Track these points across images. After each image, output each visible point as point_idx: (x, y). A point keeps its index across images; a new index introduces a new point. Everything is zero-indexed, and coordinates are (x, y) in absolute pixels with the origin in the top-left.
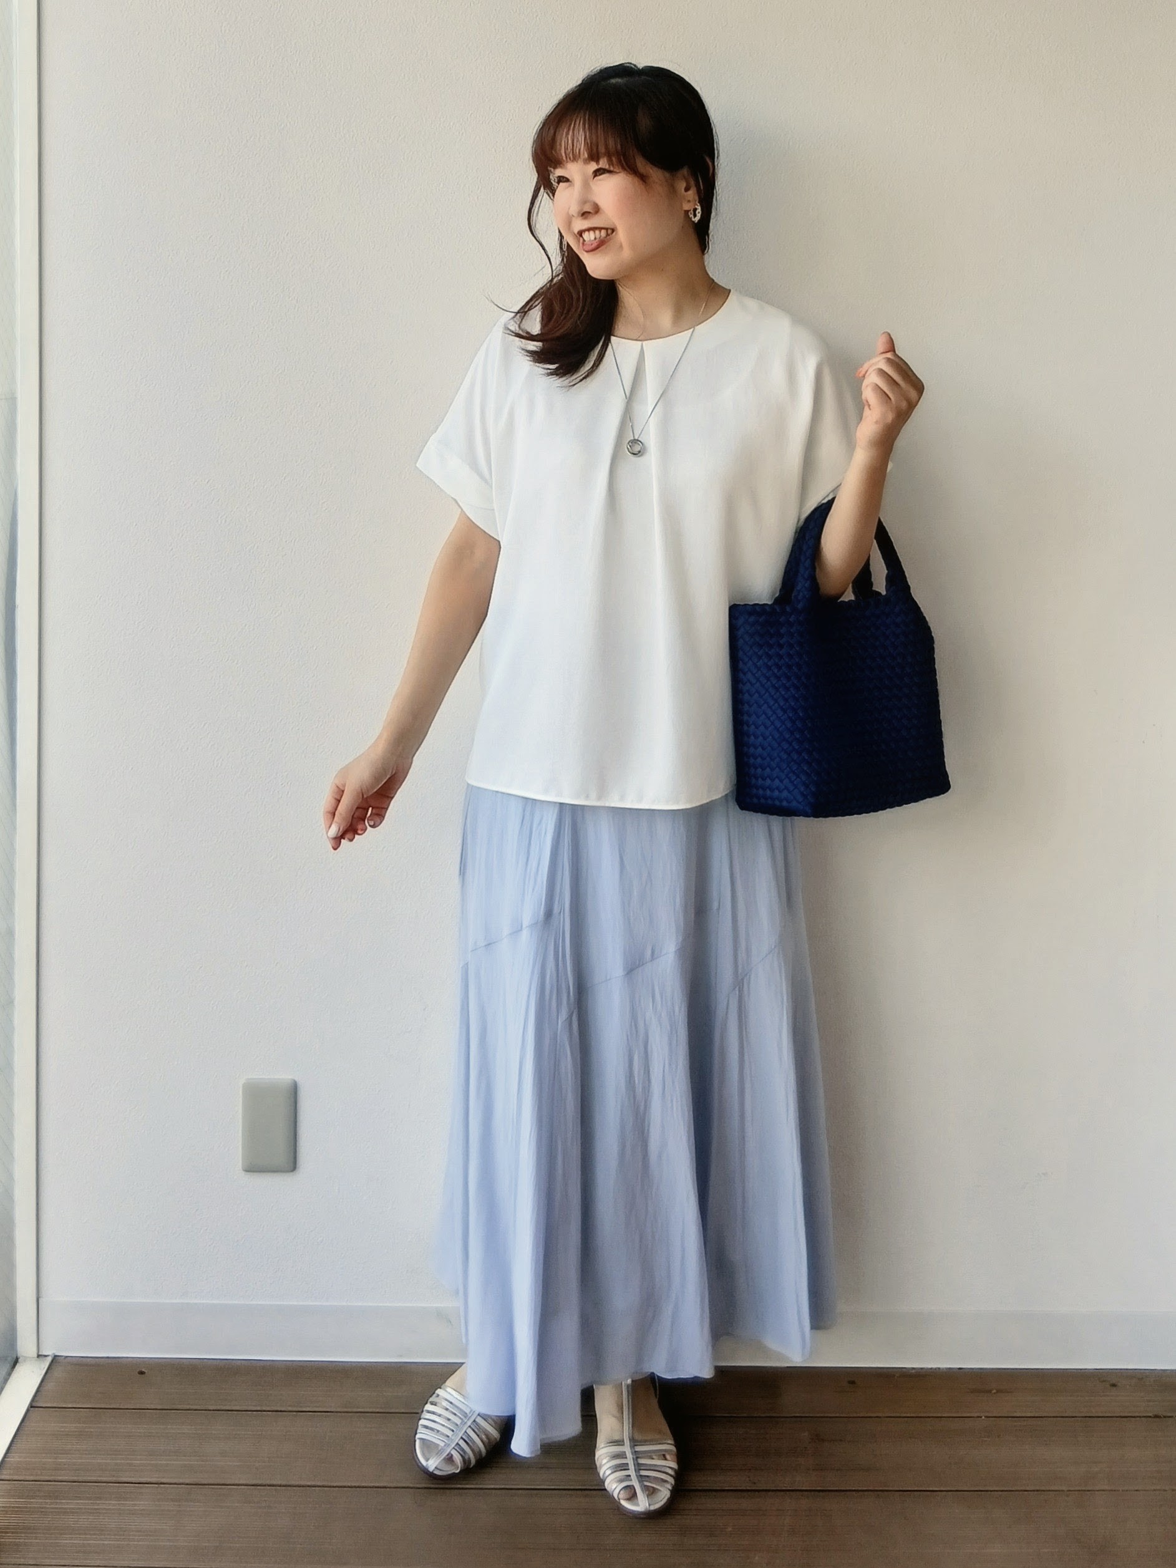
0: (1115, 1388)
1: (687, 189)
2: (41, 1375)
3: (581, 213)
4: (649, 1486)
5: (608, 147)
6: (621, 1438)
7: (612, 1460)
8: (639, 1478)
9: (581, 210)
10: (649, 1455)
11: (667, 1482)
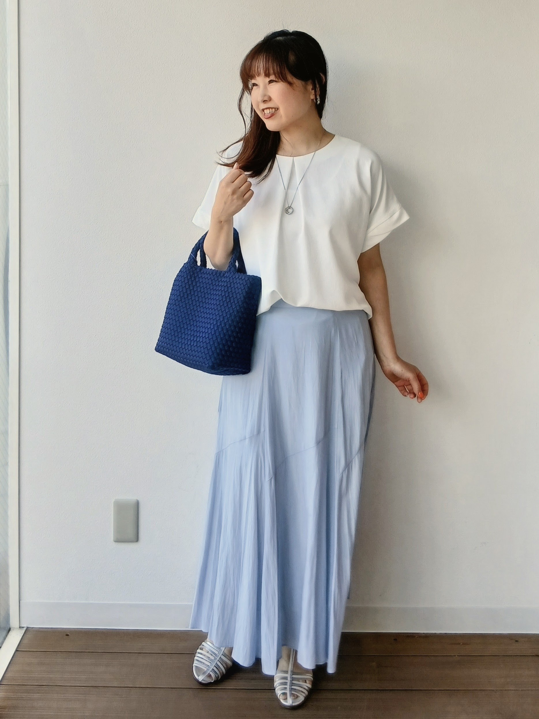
0: (517, 642)
1: (313, 89)
2: (21, 636)
3: (263, 101)
4: (294, 694)
5: (274, 70)
6: (287, 670)
7: (281, 680)
8: (291, 690)
9: (263, 99)
10: (298, 679)
11: (304, 693)
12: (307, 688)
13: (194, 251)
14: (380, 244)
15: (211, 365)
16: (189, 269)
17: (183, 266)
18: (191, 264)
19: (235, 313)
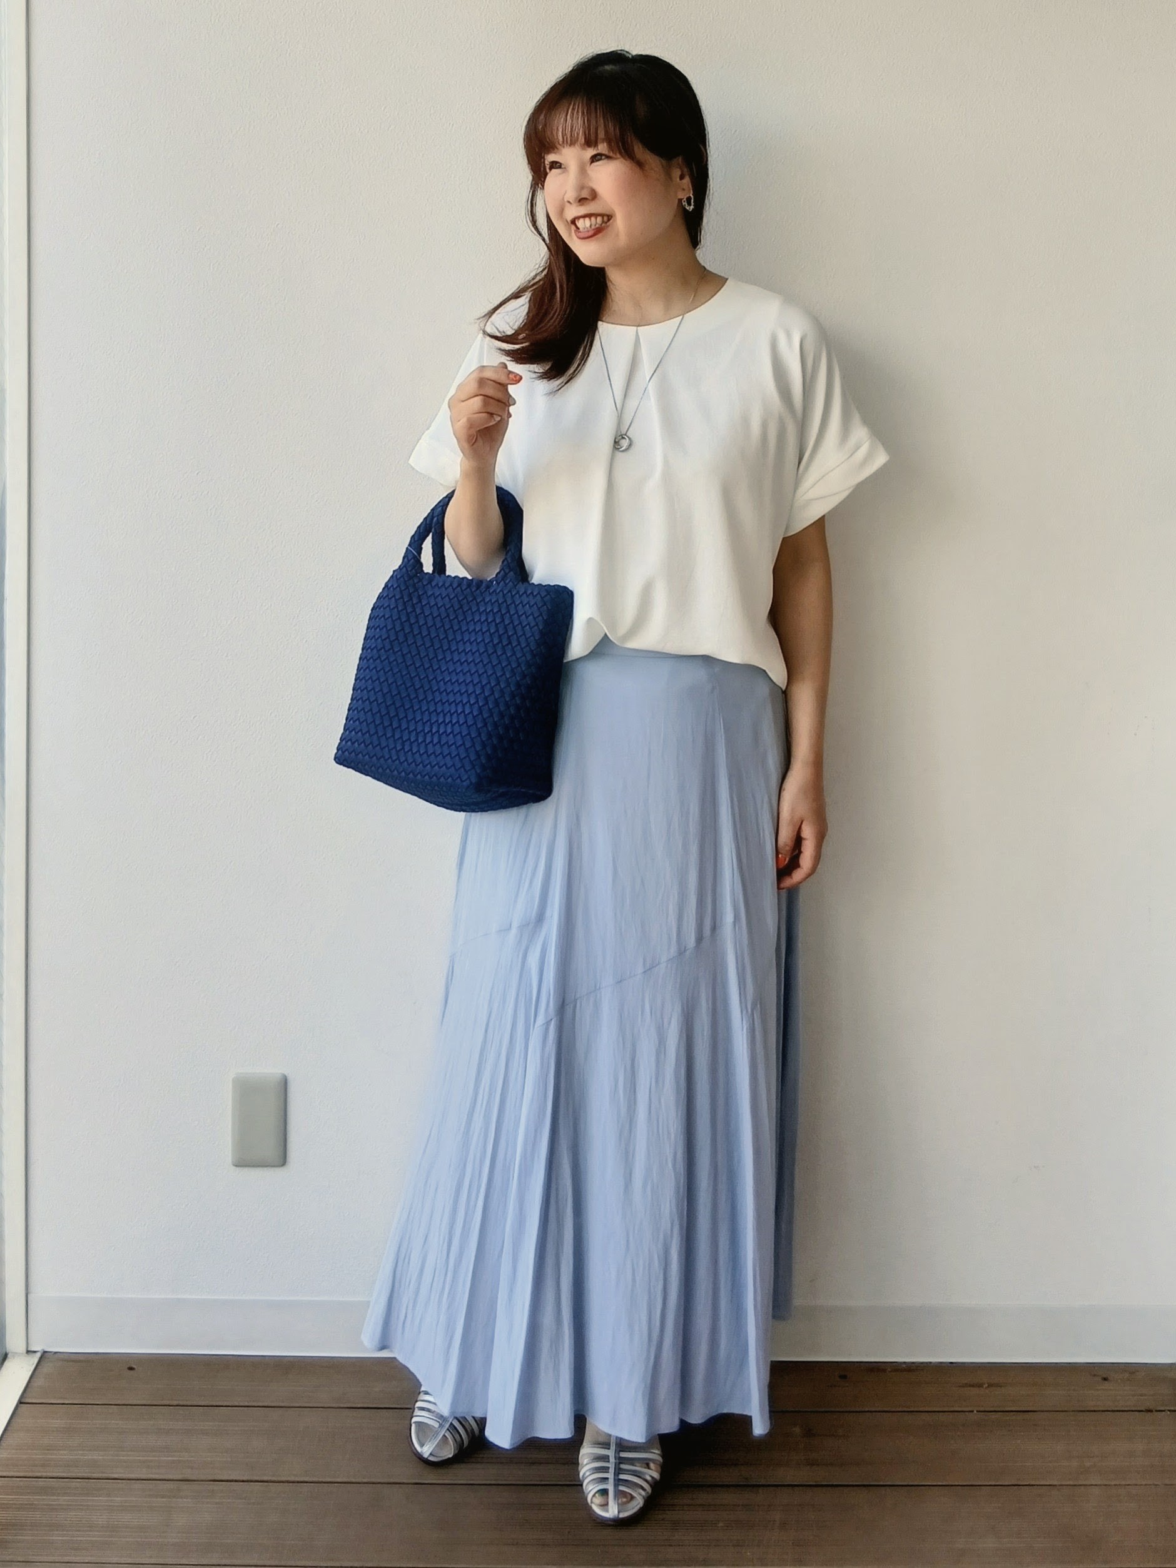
0: (1106, 1382)
1: (682, 177)
2: (30, 1371)
3: (578, 199)
4: (626, 1492)
5: (606, 132)
6: (607, 1441)
7: (594, 1462)
8: (617, 1482)
9: (579, 196)
10: (631, 1461)
11: (644, 1489)
12: (649, 1478)
13: (415, 541)
14: (826, 517)
15: (474, 780)
16: (405, 581)
17: (392, 577)
18: (409, 569)
19: (524, 669)
